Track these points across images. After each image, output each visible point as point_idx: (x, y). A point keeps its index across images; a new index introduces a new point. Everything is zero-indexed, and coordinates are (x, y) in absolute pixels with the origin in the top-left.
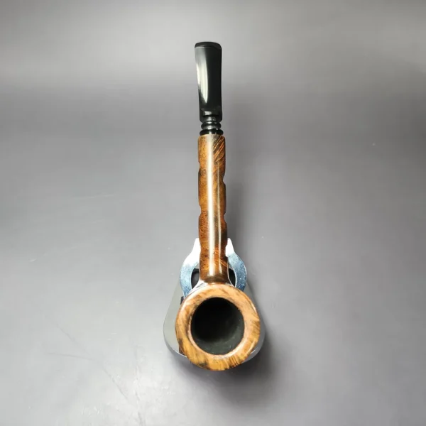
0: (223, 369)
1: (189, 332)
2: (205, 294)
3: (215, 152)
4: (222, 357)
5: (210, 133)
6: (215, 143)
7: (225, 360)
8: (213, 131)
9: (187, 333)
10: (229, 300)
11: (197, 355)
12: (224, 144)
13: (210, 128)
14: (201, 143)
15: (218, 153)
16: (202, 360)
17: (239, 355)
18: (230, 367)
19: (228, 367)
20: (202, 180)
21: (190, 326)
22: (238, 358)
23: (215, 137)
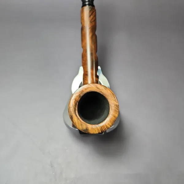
0: (97, 133)
1: (77, 112)
2: (86, 89)
3: (90, 16)
4: (97, 126)
5: (87, 6)
6: (90, 11)
7: (98, 127)
8: (89, 5)
9: (75, 112)
10: (100, 93)
11: (81, 125)
12: (96, 13)
13: (87, 3)
14: (82, 11)
15: (92, 17)
16: (84, 127)
17: (107, 124)
18: (102, 131)
19: (100, 132)
20: (83, 32)
21: (77, 108)
22: (106, 126)
23: (90, 8)
